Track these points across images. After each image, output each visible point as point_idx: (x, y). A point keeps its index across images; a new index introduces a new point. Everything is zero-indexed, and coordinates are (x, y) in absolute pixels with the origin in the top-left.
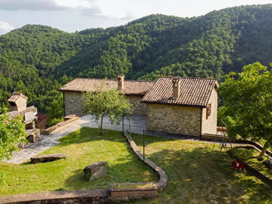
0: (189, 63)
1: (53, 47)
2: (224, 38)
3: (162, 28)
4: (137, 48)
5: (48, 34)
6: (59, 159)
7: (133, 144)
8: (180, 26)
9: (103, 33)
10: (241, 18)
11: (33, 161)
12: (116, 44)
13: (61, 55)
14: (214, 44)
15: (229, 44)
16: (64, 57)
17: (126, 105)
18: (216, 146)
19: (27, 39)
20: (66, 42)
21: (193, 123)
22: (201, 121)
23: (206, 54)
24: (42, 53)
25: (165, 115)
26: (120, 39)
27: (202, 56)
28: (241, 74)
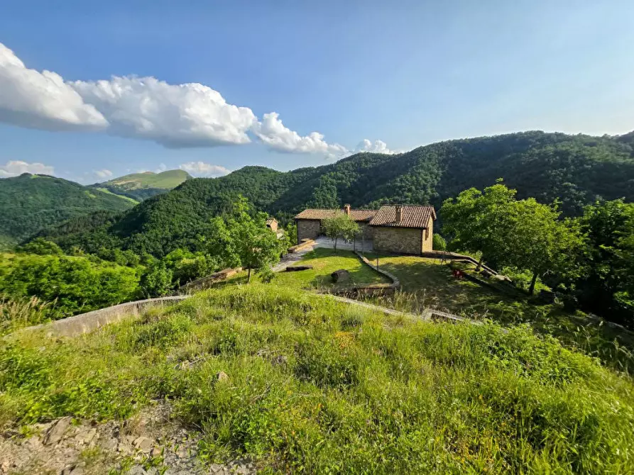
0: (397, 197)
1: (269, 186)
2: (431, 173)
3: (370, 165)
4: (346, 185)
5: (264, 174)
6: (308, 268)
7: (366, 260)
8: (387, 163)
9: (314, 171)
10: (449, 152)
11: (288, 270)
12: (326, 181)
13: (276, 193)
14: (421, 179)
15: (436, 178)
16: (278, 194)
17: (356, 227)
18: (430, 261)
19: (246, 179)
20: (280, 181)
21: (414, 243)
22: (421, 241)
23: (413, 188)
24: (260, 191)
25: (390, 236)
26: (330, 176)
27: (410, 190)
28: (459, 198)
